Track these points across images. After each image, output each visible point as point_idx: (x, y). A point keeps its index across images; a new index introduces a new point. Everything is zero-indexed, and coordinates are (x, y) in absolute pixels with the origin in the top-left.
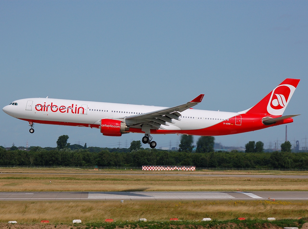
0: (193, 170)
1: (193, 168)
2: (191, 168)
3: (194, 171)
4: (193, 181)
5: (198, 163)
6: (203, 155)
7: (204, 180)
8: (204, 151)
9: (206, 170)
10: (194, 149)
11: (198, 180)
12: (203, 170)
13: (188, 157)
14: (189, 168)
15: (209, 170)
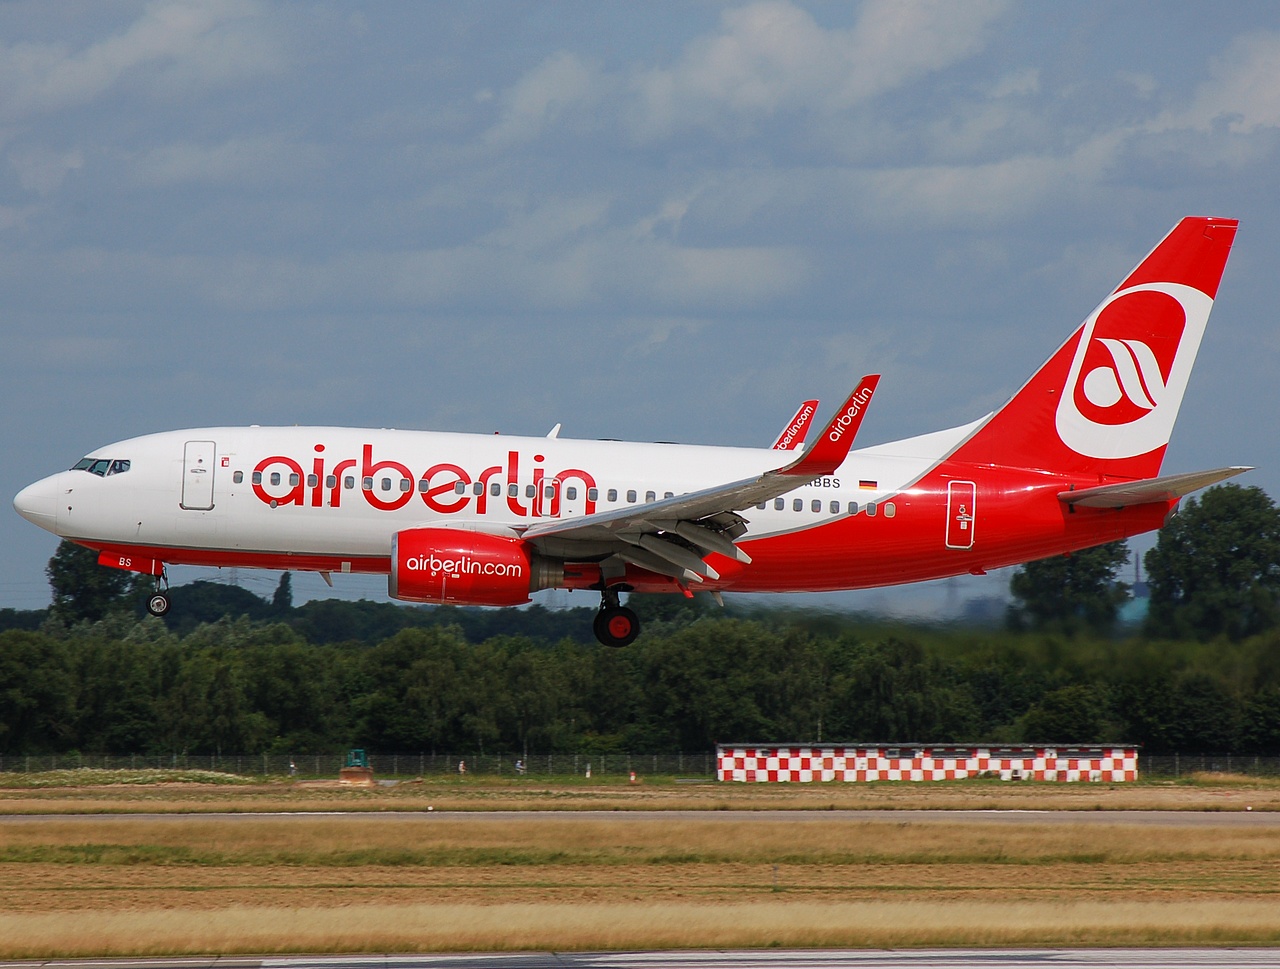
0: (1119, 776)
1: (1118, 764)
2: (1107, 764)
3: (1129, 782)
4: (1117, 868)
5: (1163, 721)
6: (1197, 658)
7: (1204, 857)
8: (1211, 624)
9: (1222, 777)
10: (1134, 610)
11: (1153, 859)
12: (1205, 776)
13: (1079, 675)
14: (1084, 764)
15: (1244, 779)
